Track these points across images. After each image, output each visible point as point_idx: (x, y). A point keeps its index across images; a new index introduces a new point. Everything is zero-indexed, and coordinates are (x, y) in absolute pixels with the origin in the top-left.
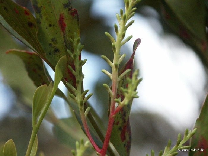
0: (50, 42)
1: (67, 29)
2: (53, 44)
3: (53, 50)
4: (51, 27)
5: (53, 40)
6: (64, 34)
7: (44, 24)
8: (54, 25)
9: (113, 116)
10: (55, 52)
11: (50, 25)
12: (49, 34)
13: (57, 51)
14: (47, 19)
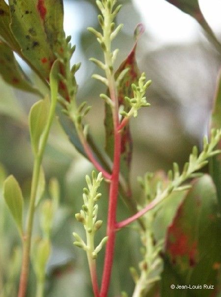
0: (28, 34)
1: (48, 15)
2: (30, 35)
3: (31, 43)
4: (28, 14)
5: (31, 31)
6: (45, 22)
7: (19, 12)
8: (31, 12)
9: (119, 131)
10: (33, 47)
11: (27, 12)
12: (26, 23)
13: (36, 44)
14: (22, 4)
